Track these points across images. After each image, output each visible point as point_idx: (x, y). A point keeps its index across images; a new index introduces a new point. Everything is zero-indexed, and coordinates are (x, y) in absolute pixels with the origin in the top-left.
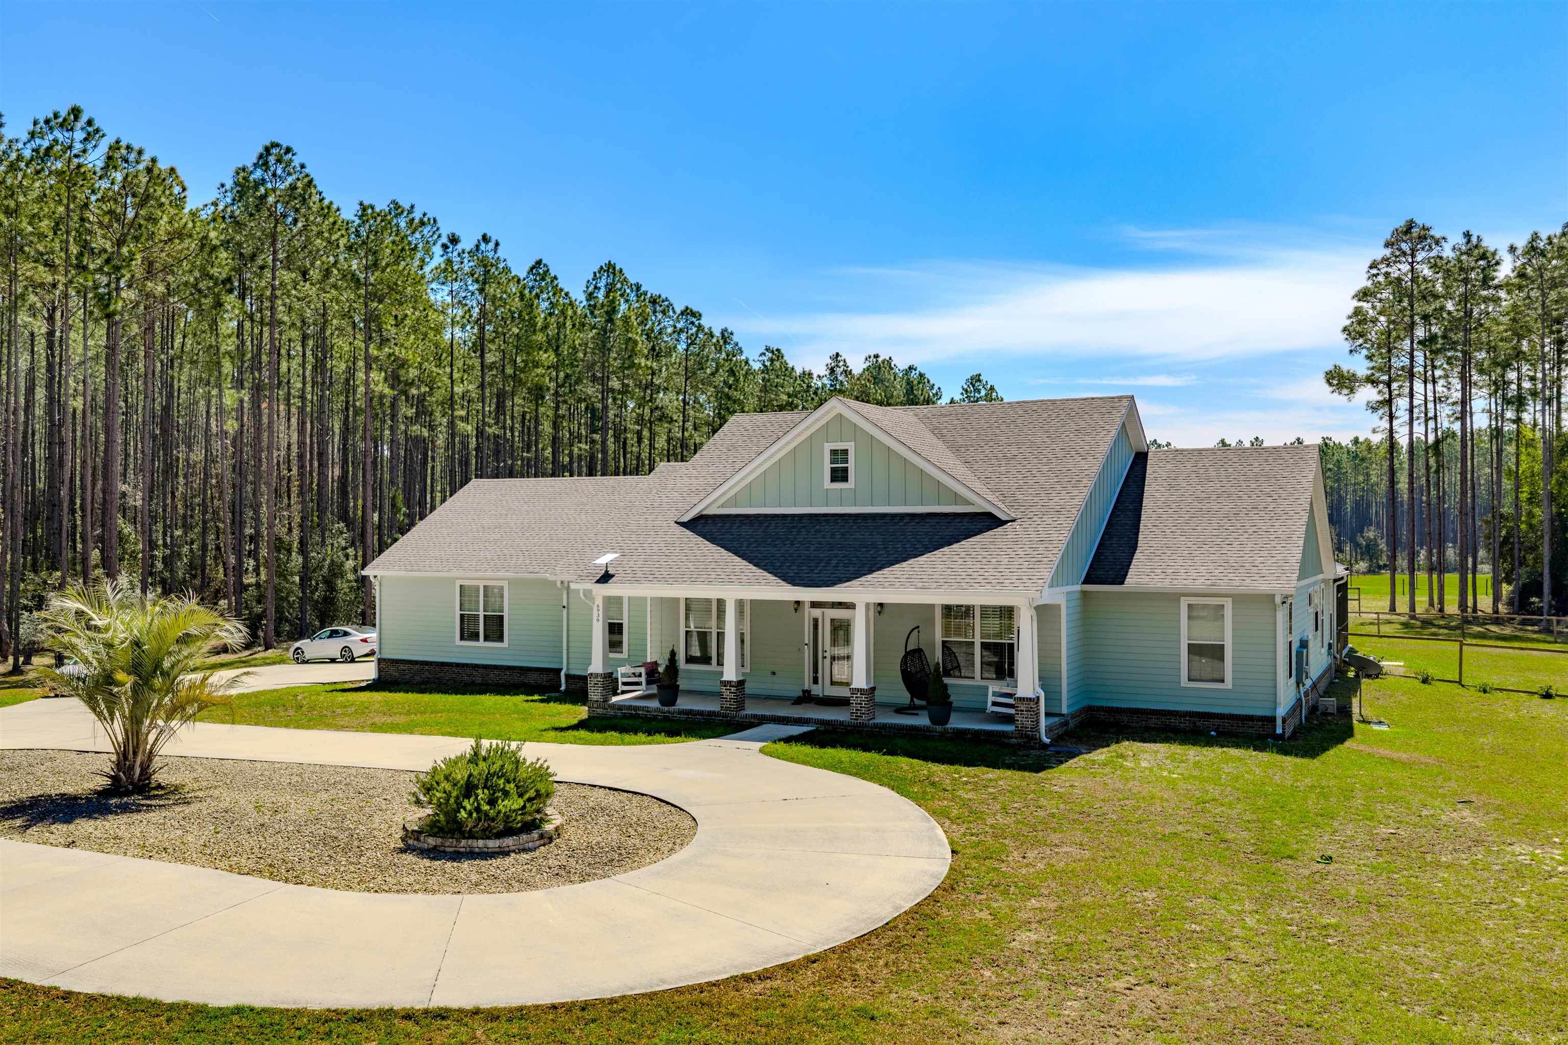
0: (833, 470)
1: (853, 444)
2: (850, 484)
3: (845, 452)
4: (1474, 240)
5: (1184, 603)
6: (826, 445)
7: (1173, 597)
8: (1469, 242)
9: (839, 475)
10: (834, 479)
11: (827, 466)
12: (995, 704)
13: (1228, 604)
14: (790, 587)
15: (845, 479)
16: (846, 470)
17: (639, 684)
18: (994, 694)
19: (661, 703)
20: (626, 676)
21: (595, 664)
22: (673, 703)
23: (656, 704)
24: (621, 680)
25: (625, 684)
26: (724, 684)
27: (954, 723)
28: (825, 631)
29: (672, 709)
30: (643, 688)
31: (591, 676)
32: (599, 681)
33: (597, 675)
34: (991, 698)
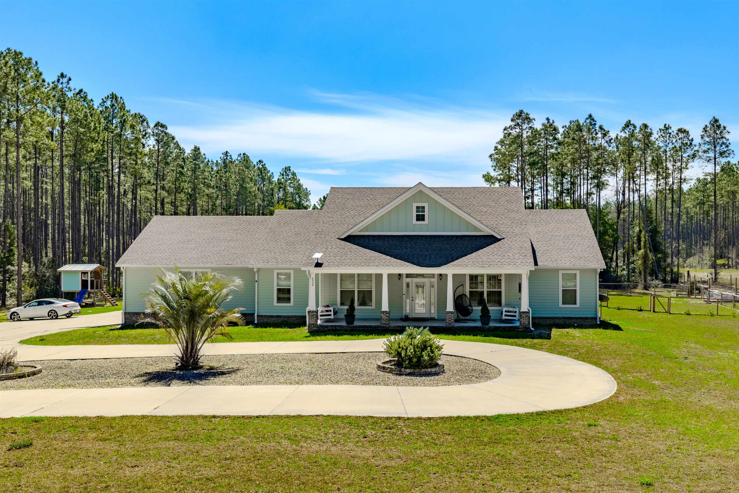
0: (417, 216)
1: (427, 204)
2: (426, 222)
3: (423, 207)
4: (551, 121)
5: (561, 273)
6: (414, 204)
7: (556, 271)
8: (548, 122)
9: (420, 218)
10: (418, 219)
11: (415, 214)
12: (506, 315)
13: (578, 273)
14: (418, 267)
15: (423, 220)
16: (424, 216)
17: (330, 315)
18: (506, 311)
19: (347, 323)
20: (322, 312)
21: (312, 306)
22: (352, 323)
23: (344, 324)
24: (319, 314)
25: (321, 316)
26: (383, 312)
27: (492, 324)
28: (413, 287)
29: (352, 325)
30: (332, 317)
31: (309, 312)
32: (314, 314)
33: (313, 312)
34: (504, 313)
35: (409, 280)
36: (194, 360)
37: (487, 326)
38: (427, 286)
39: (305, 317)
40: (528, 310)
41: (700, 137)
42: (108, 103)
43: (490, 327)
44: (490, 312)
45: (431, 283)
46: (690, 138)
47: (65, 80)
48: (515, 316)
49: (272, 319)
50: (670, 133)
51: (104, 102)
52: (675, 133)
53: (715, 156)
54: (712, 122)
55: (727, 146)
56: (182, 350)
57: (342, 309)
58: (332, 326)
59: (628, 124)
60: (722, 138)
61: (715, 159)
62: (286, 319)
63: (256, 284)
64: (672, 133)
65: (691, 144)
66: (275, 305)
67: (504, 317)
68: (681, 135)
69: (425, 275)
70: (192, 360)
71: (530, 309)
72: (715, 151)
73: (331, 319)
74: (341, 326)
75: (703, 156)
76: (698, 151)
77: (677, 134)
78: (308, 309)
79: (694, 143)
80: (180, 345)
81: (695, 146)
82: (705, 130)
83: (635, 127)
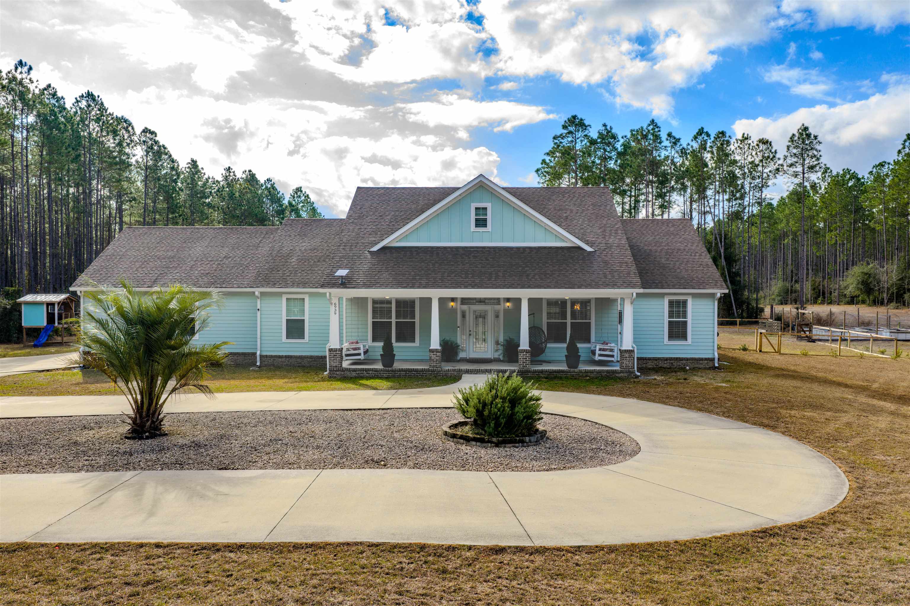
0: (477, 220)
1: (490, 204)
2: (489, 229)
3: (485, 209)
6: (472, 204)
9: (481, 223)
10: (477, 225)
11: (473, 217)
12: (600, 355)
13: (690, 299)
15: (485, 225)
16: (485, 220)
17: (359, 354)
18: (600, 350)
19: (384, 366)
20: (348, 350)
21: (334, 344)
22: (391, 366)
23: (379, 366)
24: (344, 352)
25: (347, 355)
26: (432, 351)
27: (583, 367)
28: (470, 318)
29: (390, 369)
30: (362, 357)
31: (331, 350)
32: (336, 353)
33: (336, 350)
34: (598, 352)
35: (465, 307)
36: (153, 422)
37: (576, 370)
38: (490, 317)
39: (325, 357)
40: (632, 347)
41: (786, 149)
42: (83, 104)
43: (581, 372)
44: (580, 351)
45: (495, 311)
46: (773, 151)
47: (25, 69)
48: (613, 356)
49: (280, 360)
50: (750, 144)
51: (77, 102)
52: (755, 144)
53: (803, 170)
54: (800, 131)
55: (818, 159)
56: (133, 405)
57: (374, 347)
58: (363, 370)
59: (701, 132)
60: (812, 149)
61: (804, 173)
62: (299, 360)
63: (259, 313)
64: (752, 144)
65: (774, 157)
66: (283, 341)
67: (597, 358)
68: (762, 147)
69: (486, 301)
70: (149, 423)
71: (634, 346)
72: (803, 165)
73: (360, 359)
74: (376, 370)
75: (788, 170)
76: (782, 165)
77: (758, 145)
78: (328, 346)
79: (778, 156)
80: (130, 397)
81: (779, 159)
82: (792, 140)
83: (708, 135)
